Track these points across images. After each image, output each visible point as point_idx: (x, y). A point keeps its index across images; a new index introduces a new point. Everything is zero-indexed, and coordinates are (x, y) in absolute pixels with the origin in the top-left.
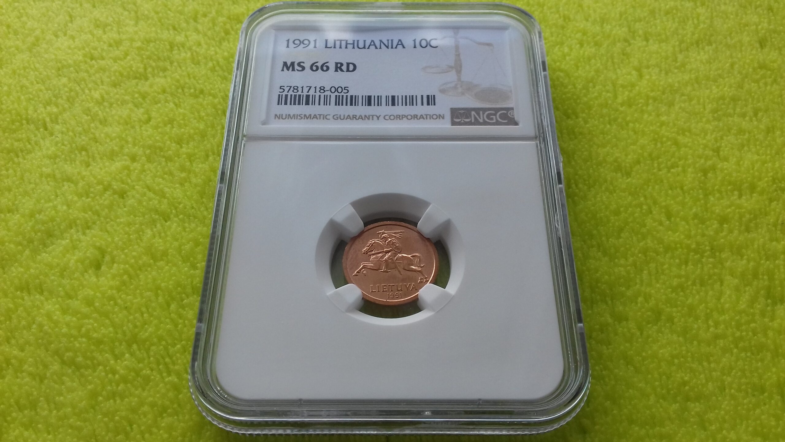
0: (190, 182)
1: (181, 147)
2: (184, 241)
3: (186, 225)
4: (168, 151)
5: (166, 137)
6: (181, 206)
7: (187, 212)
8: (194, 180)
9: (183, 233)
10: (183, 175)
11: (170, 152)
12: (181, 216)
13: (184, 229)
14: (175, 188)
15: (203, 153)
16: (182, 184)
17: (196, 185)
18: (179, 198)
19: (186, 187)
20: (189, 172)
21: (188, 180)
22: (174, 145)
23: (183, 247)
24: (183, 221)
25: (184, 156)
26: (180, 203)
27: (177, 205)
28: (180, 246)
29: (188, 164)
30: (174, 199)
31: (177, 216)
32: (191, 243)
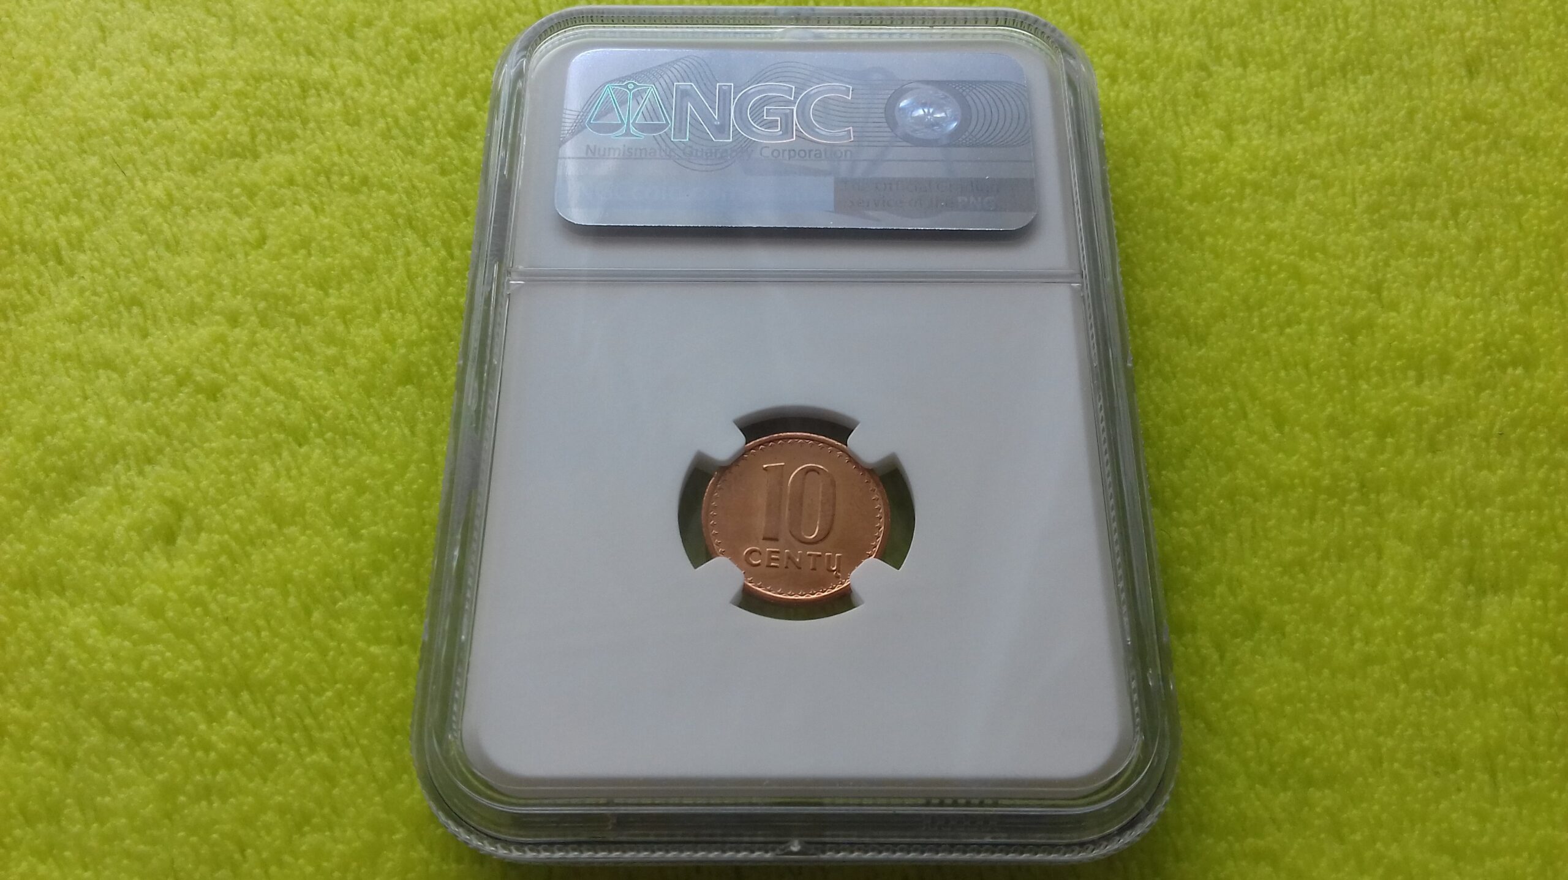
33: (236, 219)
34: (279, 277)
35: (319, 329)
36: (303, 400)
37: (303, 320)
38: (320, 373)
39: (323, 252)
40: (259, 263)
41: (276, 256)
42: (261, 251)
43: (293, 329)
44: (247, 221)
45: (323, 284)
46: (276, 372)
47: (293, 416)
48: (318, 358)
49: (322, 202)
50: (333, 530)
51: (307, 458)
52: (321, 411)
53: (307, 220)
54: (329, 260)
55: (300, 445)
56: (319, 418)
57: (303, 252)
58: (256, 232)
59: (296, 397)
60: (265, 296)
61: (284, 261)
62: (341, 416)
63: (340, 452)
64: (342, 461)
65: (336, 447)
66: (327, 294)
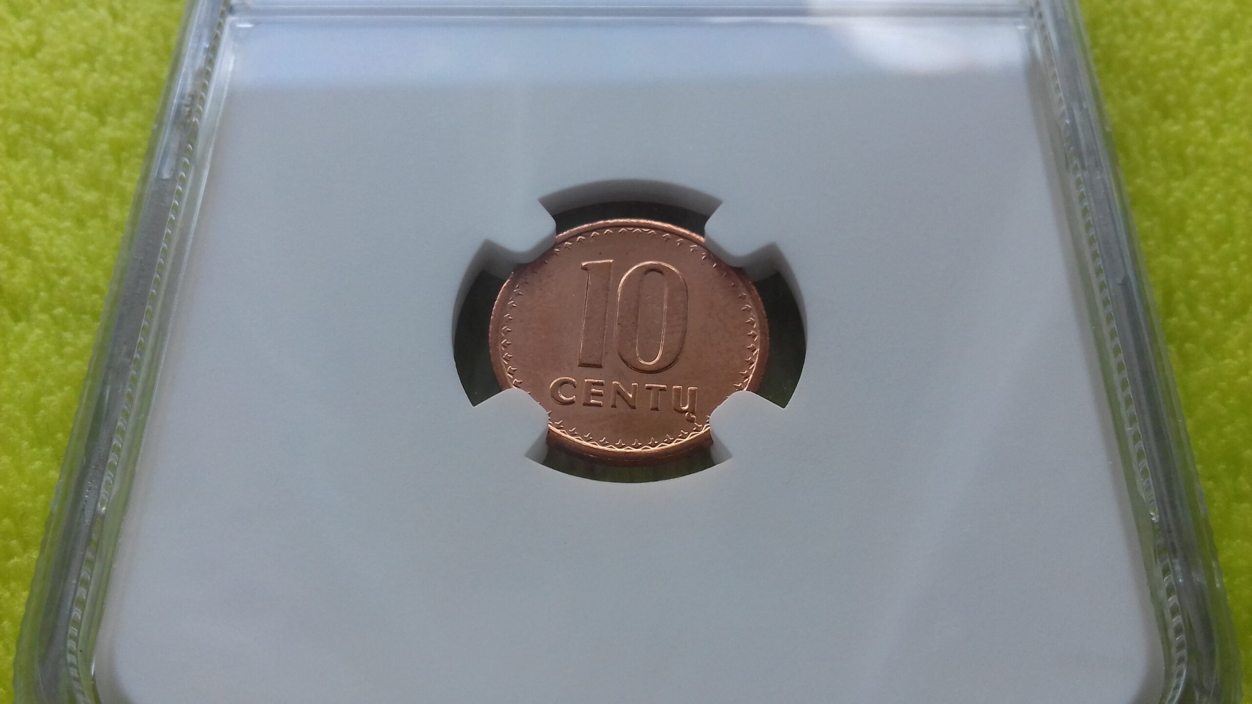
33: (12, 20)
34: (46, 94)
35: (81, 165)
36: (35, 259)
37: (63, 152)
38: (67, 224)
39: (110, 68)
40: (24, 74)
41: (50, 68)
42: (32, 61)
43: (46, 163)
44: (27, 23)
45: (100, 111)
46: (9, 218)
47: (16, 280)
48: (71, 204)
49: (125, 8)
50: (32, 447)
51: (21, 338)
52: (55, 277)
53: (100, 26)
54: (115, 79)
55: (17, 319)
56: (51, 286)
57: (84, 66)
58: (33, 38)
59: (28, 254)
60: (22, 117)
61: (57, 74)
62: (83, 287)
63: (68, 336)
64: (69, 350)
65: (65, 329)
66: (103, 122)
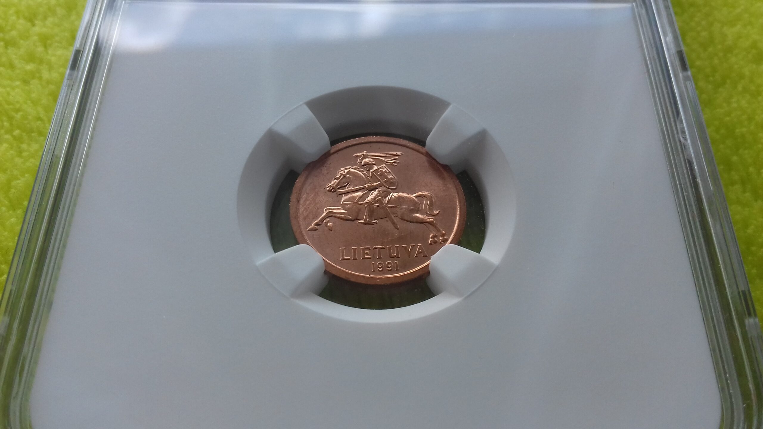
0: (40, 78)
1: (34, 25)
2: (16, 172)
3: (24, 146)
4: (11, 30)
5: (12, 11)
6: (18, 116)
7: (28, 126)
8: (46, 75)
9: (18, 160)
10: (30, 67)
11: (14, 33)
12: (17, 132)
13: (20, 153)
14: (13, 88)
15: (67, 34)
16: (26, 82)
17: (48, 82)
18: (18, 102)
19: (31, 86)
20: (41, 62)
21: (37, 75)
22: (21, 21)
23: (13, 183)
24: (19, 139)
25: (36, 38)
26: (18, 111)
27: (13, 114)
28: (9, 181)
29: (40, 49)
30: (9, 103)
31: (9, 131)
32: (27, 175)
